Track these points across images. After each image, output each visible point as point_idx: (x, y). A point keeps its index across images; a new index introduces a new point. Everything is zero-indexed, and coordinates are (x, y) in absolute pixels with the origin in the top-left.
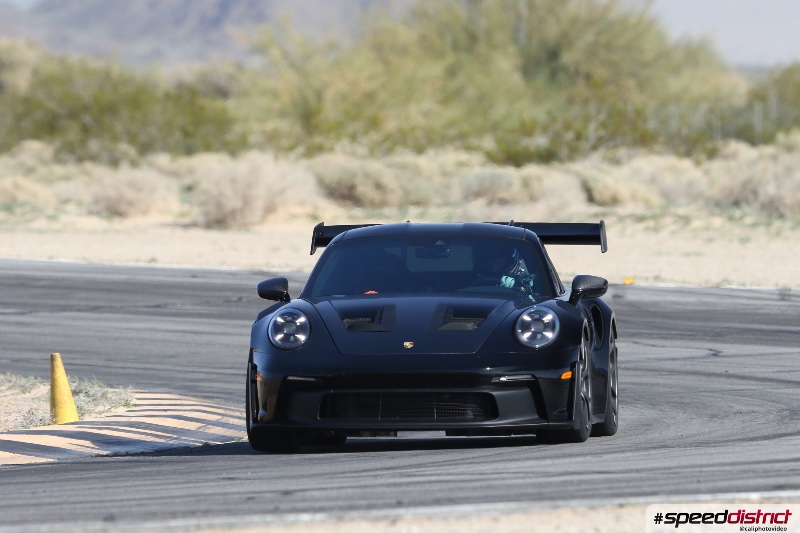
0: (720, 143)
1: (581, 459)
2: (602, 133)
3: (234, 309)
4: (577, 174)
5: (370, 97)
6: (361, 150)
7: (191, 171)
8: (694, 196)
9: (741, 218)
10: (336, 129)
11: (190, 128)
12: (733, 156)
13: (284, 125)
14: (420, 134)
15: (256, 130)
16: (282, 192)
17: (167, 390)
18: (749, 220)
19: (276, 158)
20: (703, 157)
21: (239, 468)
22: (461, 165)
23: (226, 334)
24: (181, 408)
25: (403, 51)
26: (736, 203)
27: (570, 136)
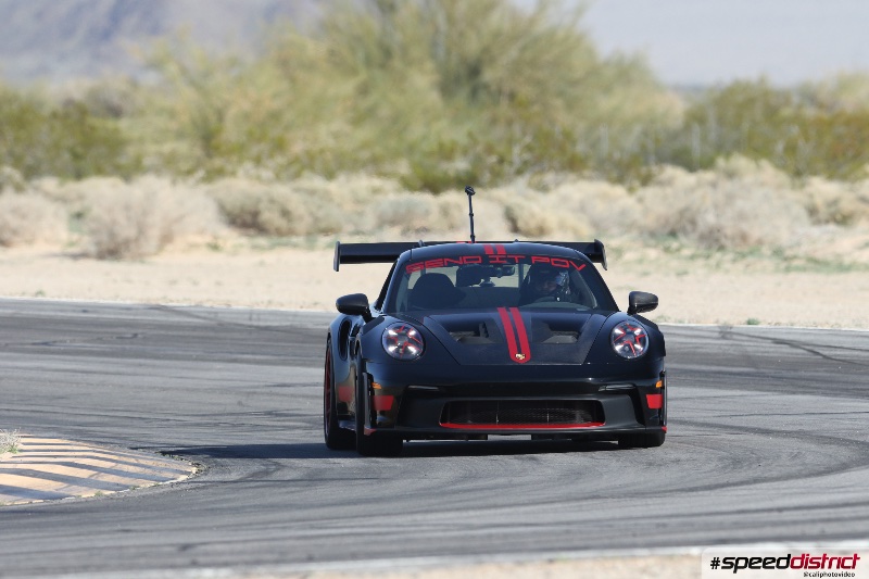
0: (654, 169)
1: (507, 510)
2: (527, 156)
3: (127, 347)
4: (500, 201)
5: (275, 116)
6: (266, 174)
7: (81, 197)
8: (628, 226)
9: (678, 250)
10: (239, 151)
11: (79, 150)
12: (669, 182)
13: (183, 147)
14: (329, 156)
15: (152, 152)
16: (180, 219)
17: (55, 434)
18: (686, 252)
19: (174, 183)
20: (636, 183)
21: (135, 520)
22: (376, 191)
23: (119, 374)
24: (73, 454)
25: (311, 66)
26: (673, 234)
27: (493, 159)
